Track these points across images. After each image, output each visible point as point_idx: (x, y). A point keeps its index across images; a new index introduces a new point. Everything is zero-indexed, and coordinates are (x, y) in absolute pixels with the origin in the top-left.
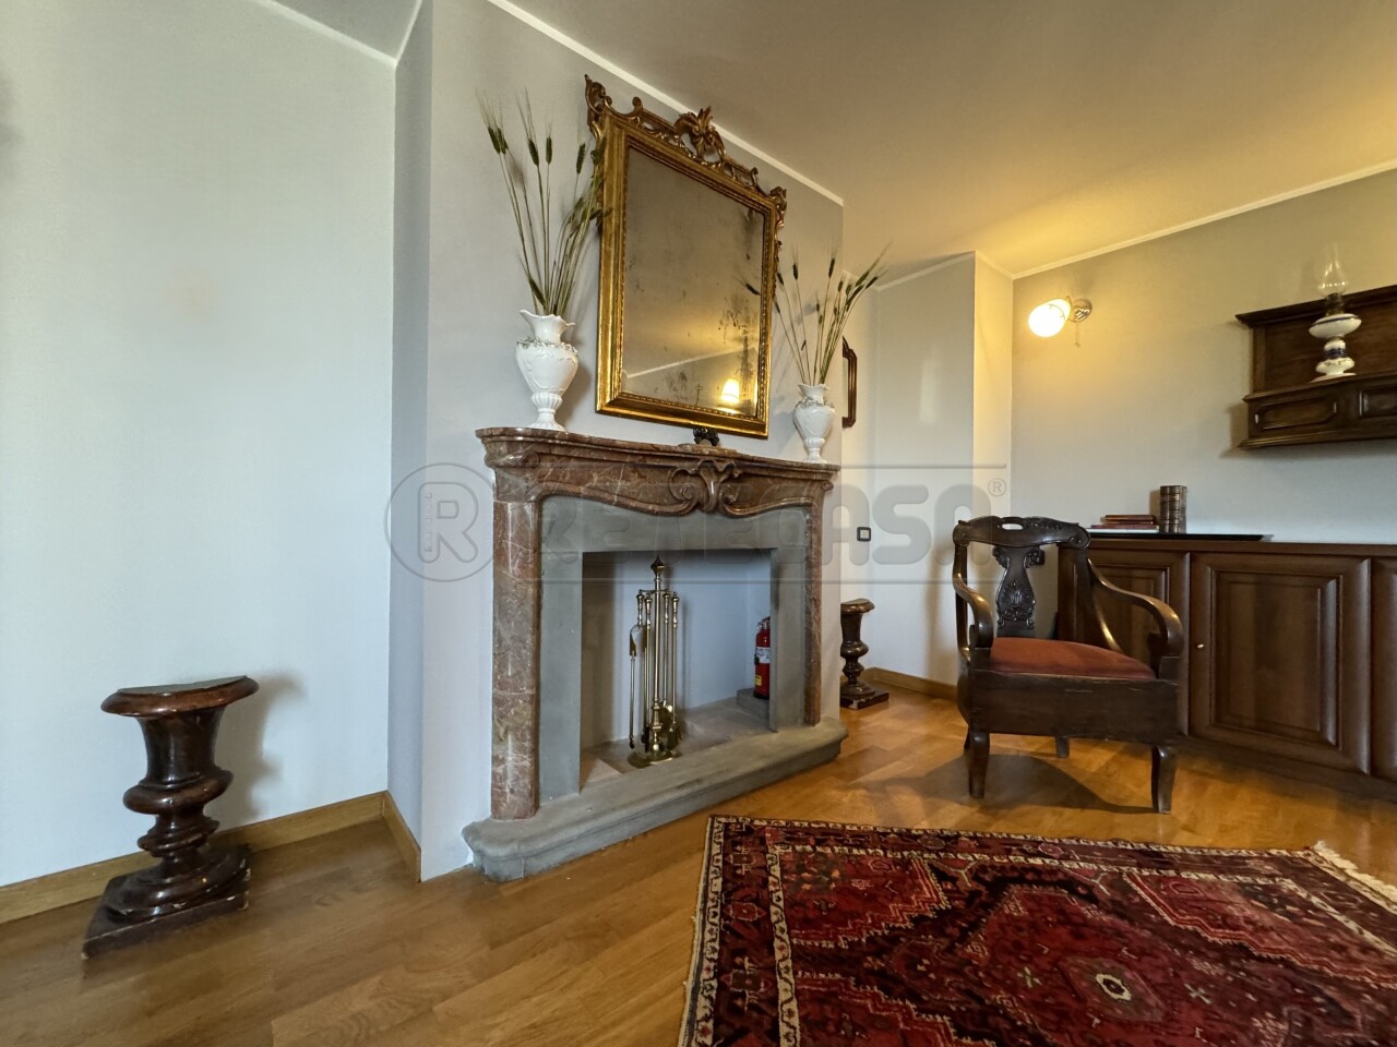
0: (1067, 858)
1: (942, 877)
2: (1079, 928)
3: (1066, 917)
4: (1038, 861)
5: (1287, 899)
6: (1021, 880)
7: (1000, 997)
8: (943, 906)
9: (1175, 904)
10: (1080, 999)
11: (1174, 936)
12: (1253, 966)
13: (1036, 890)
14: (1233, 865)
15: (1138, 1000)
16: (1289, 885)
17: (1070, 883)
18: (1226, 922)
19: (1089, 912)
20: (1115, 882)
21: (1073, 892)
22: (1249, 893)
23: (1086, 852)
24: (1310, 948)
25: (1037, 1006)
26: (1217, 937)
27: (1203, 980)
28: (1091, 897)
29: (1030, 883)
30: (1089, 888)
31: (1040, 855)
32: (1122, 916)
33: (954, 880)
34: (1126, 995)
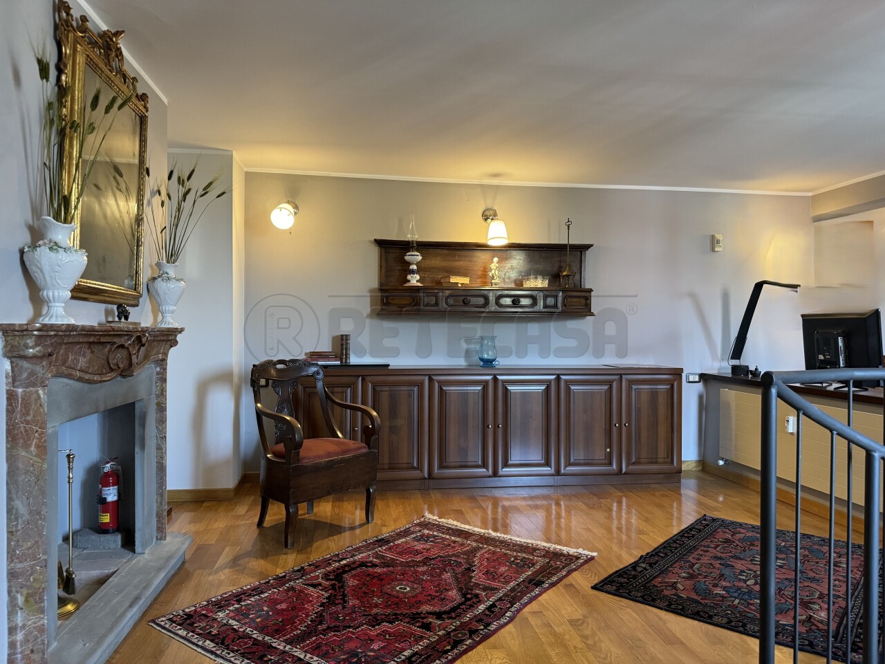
0: (353, 556)
1: (314, 586)
2: (380, 577)
3: (373, 576)
4: (344, 562)
5: (428, 536)
6: (345, 572)
7: (375, 611)
8: (326, 595)
9: (400, 554)
10: (398, 597)
11: (407, 564)
12: (433, 562)
13: (354, 572)
14: (406, 533)
15: (412, 588)
16: (426, 532)
17: (363, 564)
18: (418, 552)
19: (378, 570)
20: (377, 556)
21: (367, 566)
22: (417, 539)
23: (358, 550)
24: (442, 549)
25: (387, 607)
26: (419, 558)
27: (424, 573)
28: (374, 565)
29: (349, 571)
30: (371, 562)
31: (342, 559)
32: (388, 566)
33: (320, 584)
34: (408, 589)
